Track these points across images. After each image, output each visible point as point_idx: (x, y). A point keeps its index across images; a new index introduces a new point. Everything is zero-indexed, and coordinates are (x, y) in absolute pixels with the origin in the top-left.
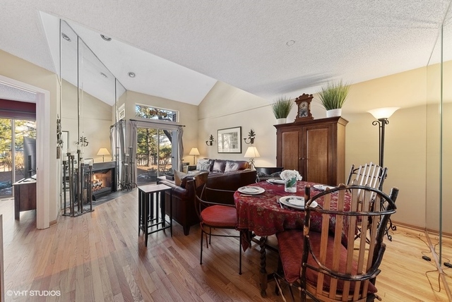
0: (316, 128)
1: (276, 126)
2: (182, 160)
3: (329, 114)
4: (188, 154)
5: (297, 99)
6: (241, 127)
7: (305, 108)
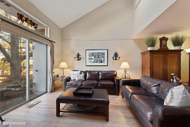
0: (172, 54)
1: (141, 53)
2: (52, 73)
3: (177, 48)
4: (58, 67)
5: (160, 38)
6: (108, 50)
7: (164, 43)
